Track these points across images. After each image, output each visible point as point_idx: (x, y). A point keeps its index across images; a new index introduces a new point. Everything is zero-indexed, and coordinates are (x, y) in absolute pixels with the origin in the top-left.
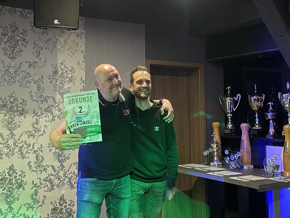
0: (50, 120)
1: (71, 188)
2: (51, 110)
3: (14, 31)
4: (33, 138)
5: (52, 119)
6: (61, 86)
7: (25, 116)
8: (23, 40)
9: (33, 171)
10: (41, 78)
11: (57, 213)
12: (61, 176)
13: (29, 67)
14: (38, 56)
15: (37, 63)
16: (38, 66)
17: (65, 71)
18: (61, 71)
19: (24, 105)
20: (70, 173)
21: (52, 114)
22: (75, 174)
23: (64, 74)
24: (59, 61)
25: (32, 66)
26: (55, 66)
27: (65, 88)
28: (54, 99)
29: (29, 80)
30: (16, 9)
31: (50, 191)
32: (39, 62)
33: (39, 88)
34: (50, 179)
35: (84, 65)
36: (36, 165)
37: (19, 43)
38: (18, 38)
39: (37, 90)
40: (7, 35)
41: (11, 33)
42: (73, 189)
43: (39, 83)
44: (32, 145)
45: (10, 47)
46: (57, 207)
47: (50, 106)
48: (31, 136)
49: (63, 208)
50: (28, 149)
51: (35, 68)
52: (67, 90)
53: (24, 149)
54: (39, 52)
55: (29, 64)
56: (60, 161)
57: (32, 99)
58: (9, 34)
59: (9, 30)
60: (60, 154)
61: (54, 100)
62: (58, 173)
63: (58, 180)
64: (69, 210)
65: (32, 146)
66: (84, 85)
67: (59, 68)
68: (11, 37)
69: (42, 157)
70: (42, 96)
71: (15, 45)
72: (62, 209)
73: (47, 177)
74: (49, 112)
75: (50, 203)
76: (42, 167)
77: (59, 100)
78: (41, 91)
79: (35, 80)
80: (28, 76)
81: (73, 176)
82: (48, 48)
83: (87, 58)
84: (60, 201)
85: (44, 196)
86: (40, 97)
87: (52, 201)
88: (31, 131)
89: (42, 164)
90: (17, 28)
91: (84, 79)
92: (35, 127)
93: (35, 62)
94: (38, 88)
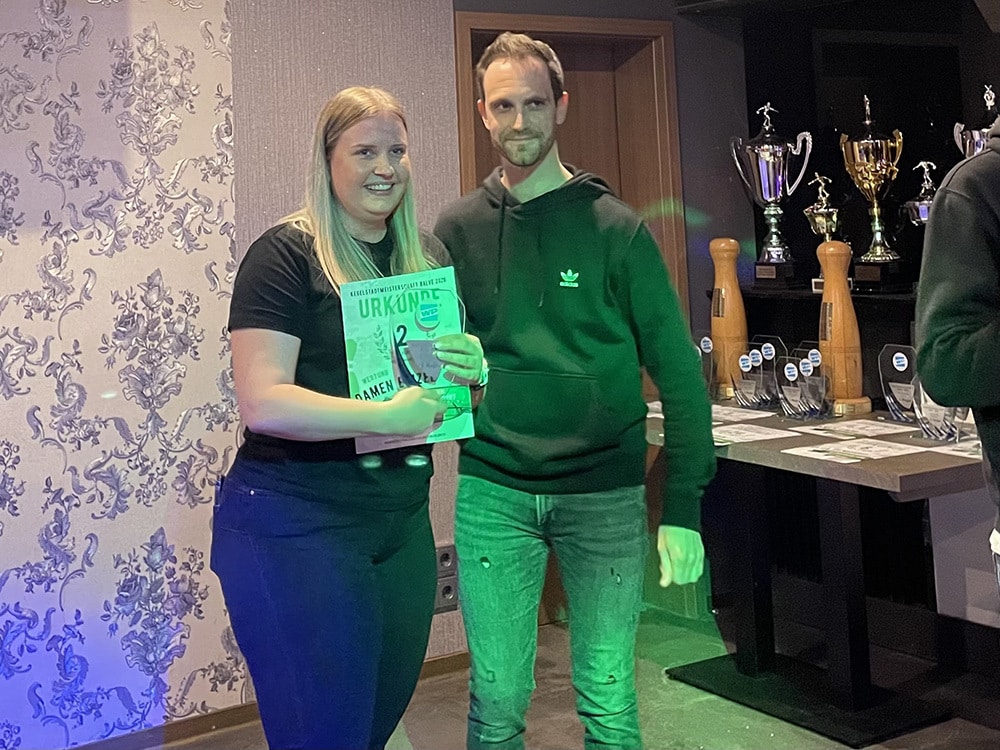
0: (106, 248)
1: (190, 501)
2: (109, 212)
4: (46, 319)
5: (113, 244)
6: (146, 120)
7: (15, 238)
9: (47, 441)
10: (70, 93)
11: (138, 600)
12: (151, 460)
13: (27, 53)
14: (57, 14)
15: (56, 36)
16: (59, 47)
17: (157, 64)
18: (142, 63)
19: (9, 197)
20: (186, 446)
21: (113, 225)
22: (205, 450)
23: (154, 74)
24: (137, 29)
25: (37, 49)
26: (123, 46)
27: (158, 125)
28: (118, 168)
29: (27, 103)
31: (112, 517)
32: (62, 34)
33: (62, 132)
34: (111, 470)
35: (227, 41)
36: (56, 420)
39: (57, 137)
42: (199, 504)
43: (63, 112)
44: (41, 344)
46: (140, 574)
47: (107, 195)
48: (40, 310)
49: (162, 578)
50: (26, 360)
51: (49, 57)
52: (167, 136)
53: (14, 361)
55: (26, 41)
56: (147, 402)
57: (39, 173)
60: (144, 376)
61: (120, 172)
62: (140, 449)
63: (142, 473)
64: (184, 587)
65: (40, 349)
66: (231, 113)
67: (137, 55)
69: (81, 389)
70: (76, 160)
72: (159, 583)
73: (100, 465)
74: (101, 218)
75: (113, 563)
76: (81, 425)
77: (136, 171)
78: (71, 141)
79: (47, 102)
80: (22, 88)
81: (195, 458)
83: (238, 14)
84: (150, 553)
85: (92, 537)
86: (70, 161)
87: (119, 555)
88: (37, 293)
89: (78, 415)
91: (227, 91)
92: (50, 276)
93: (46, 34)
94: (59, 132)
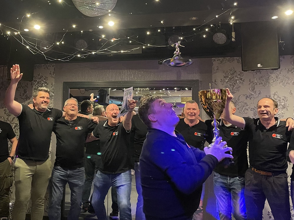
3: (233, 74)
8: (240, 79)
30: (234, 58)
37: (238, 81)
38: (236, 78)
40: (228, 77)
41: (231, 75)
45: (230, 85)
54: (254, 87)
58: (229, 76)
59: (229, 74)
68: (231, 78)
71: (235, 84)
82: (262, 83)
90: (236, 72)
